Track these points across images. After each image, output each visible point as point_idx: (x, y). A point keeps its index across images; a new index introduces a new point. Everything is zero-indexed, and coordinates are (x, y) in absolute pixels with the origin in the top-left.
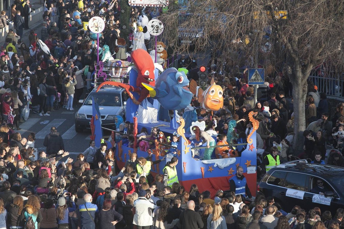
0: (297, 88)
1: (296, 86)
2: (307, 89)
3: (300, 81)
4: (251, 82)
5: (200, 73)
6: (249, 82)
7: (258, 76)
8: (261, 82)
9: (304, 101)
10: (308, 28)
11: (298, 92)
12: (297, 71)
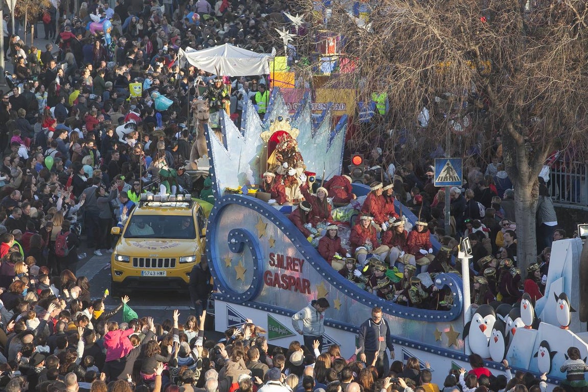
0: (522, 191)
1: (520, 188)
2: (538, 192)
3: (526, 179)
4: (440, 181)
5: (352, 168)
6: (437, 181)
7: (452, 171)
8: (457, 181)
9: (533, 213)
10: (542, 88)
11: (523, 198)
12: (520, 161)
